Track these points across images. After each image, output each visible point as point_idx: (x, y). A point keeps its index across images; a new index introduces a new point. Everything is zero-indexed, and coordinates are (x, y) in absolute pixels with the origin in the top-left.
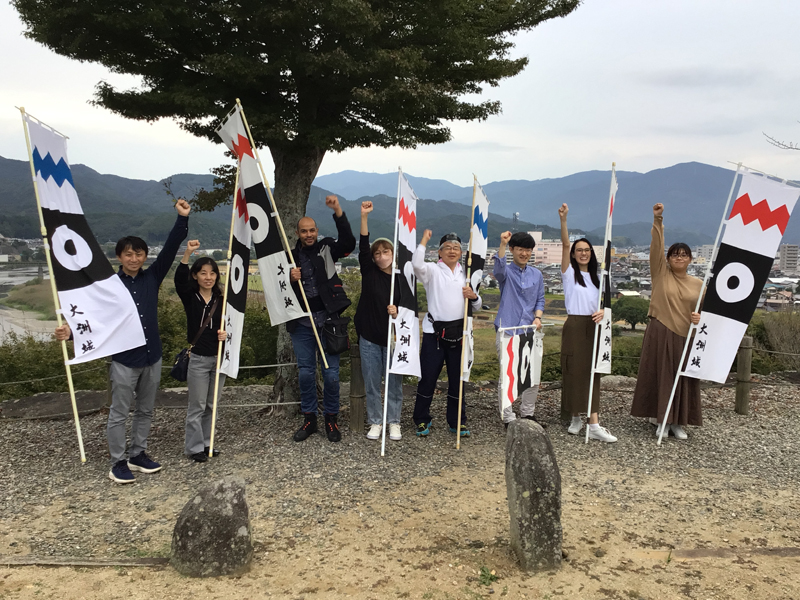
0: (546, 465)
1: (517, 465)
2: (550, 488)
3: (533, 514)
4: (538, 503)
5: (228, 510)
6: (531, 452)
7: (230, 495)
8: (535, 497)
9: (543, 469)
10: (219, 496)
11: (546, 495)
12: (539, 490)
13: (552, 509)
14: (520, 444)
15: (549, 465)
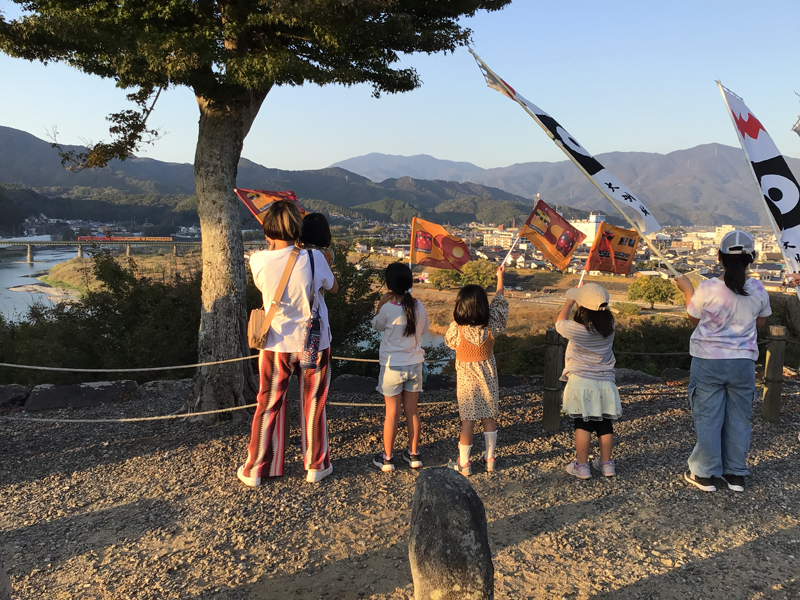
2: (475, 585)
6: (445, 525)
9: (465, 553)
14: (429, 512)
15: (474, 548)
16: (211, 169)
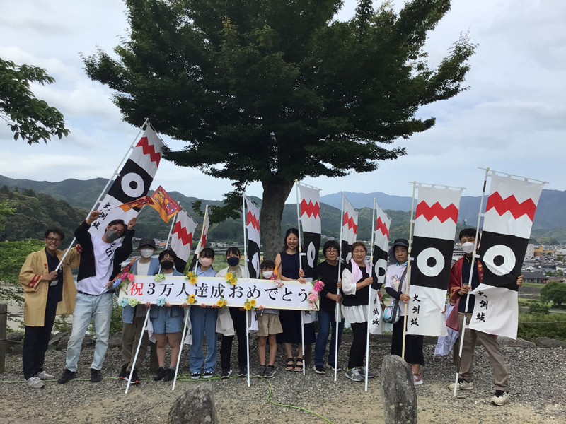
0: (406, 387)
1: (386, 386)
2: (409, 404)
3: (396, 421)
4: (401, 414)
5: (199, 405)
6: (396, 377)
7: (201, 395)
8: (399, 409)
9: (404, 390)
10: (196, 396)
11: (406, 408)
12: (401, 404)
13: (410, 418)
14: (389, 372)
15: (408, 387)
16: (269, 218)
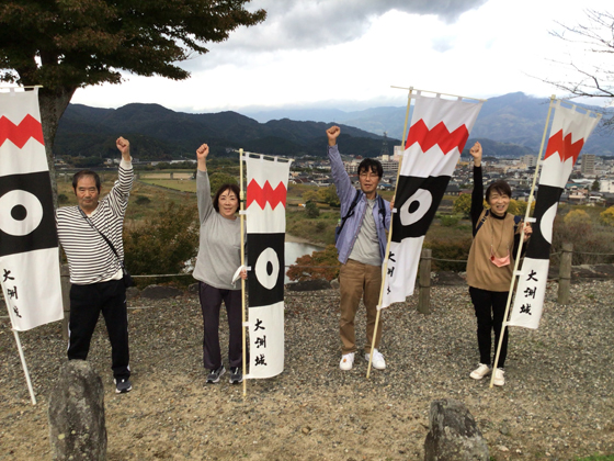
0: (81, 409)
1: (53, 409)
2: (85, 431)
3: (67, 455)
4: (73, 445)
6: (68, 395)
8: (71, 439)
9: (78, 412)
11: (80, 437)
12: (74, 432)
15: (85, 408)
